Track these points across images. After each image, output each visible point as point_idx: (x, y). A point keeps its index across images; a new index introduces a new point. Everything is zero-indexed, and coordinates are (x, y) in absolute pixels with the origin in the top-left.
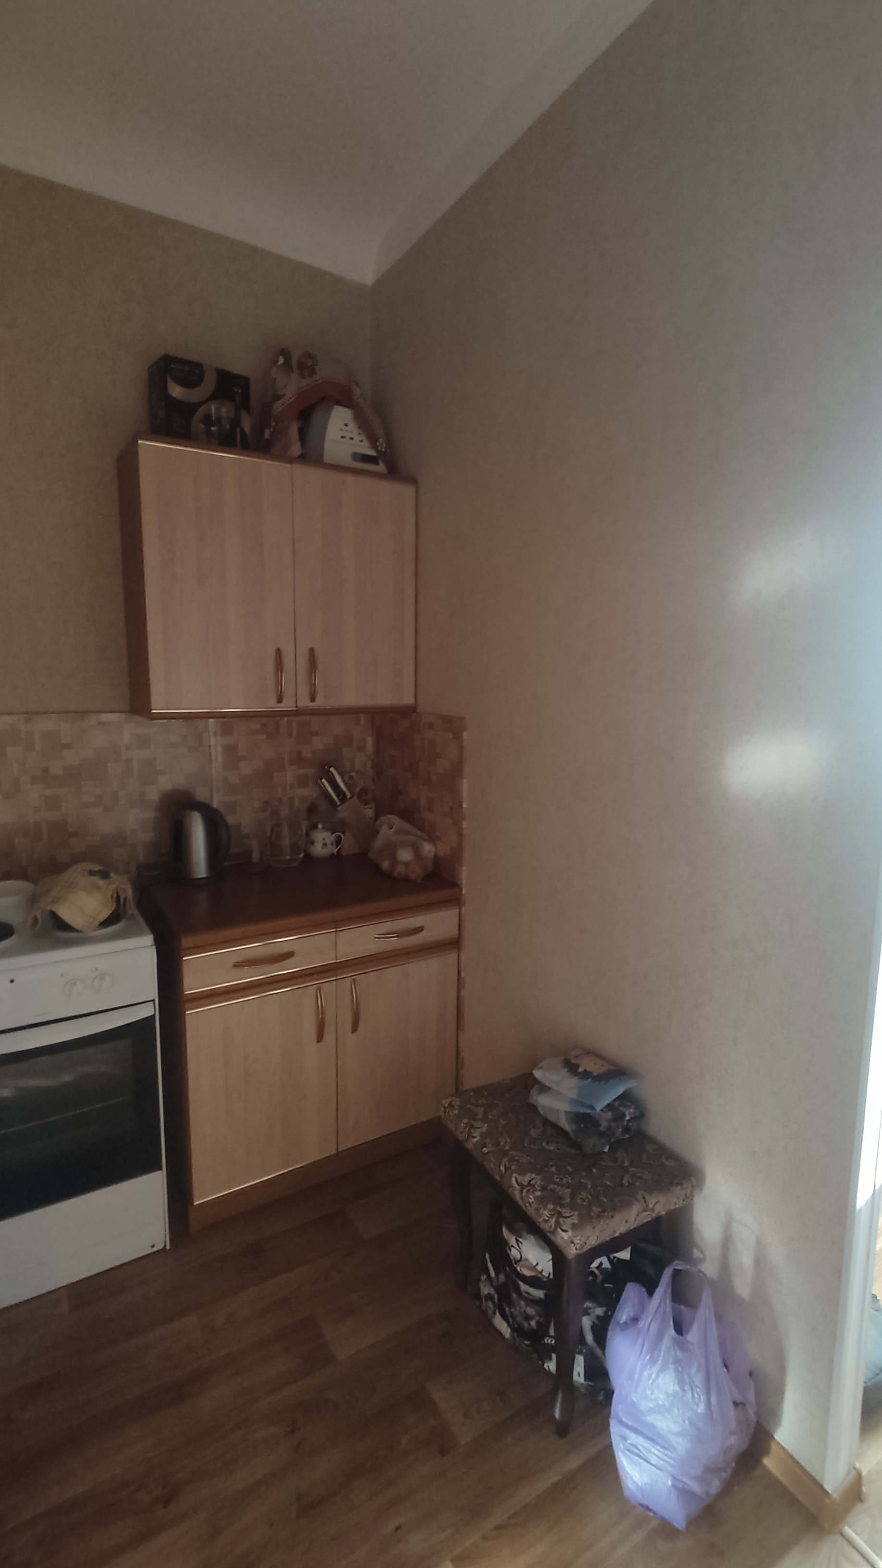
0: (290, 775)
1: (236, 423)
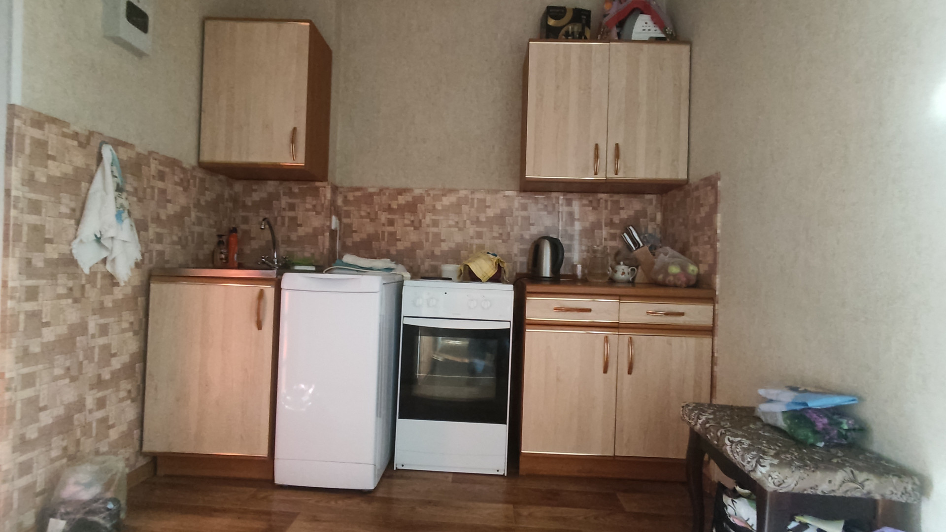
0: (605, 232)
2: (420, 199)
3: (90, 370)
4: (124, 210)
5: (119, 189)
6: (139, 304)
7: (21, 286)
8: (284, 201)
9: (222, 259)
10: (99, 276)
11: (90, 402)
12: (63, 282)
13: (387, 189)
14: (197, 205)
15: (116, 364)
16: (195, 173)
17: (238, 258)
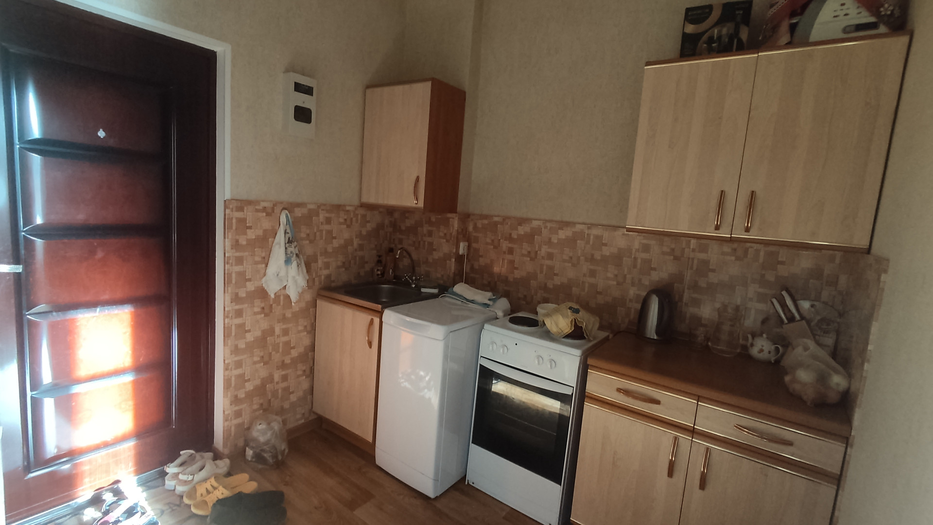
0: (751, 290)
1: (736, 34)
2: (537, 231)
3: (277, 357)
4: (293, 255)
5: (290, 242)
6: (311, 313)
7: (232, 310)
8: (426, 228)
9: (378, 275)
10: (282, 298)
11: (277, 377)
12: (258, 304)
13: (509, 218)
14: (360, 235)
15: (294, 353)
16: (357, 212)
17: (394, 271)
